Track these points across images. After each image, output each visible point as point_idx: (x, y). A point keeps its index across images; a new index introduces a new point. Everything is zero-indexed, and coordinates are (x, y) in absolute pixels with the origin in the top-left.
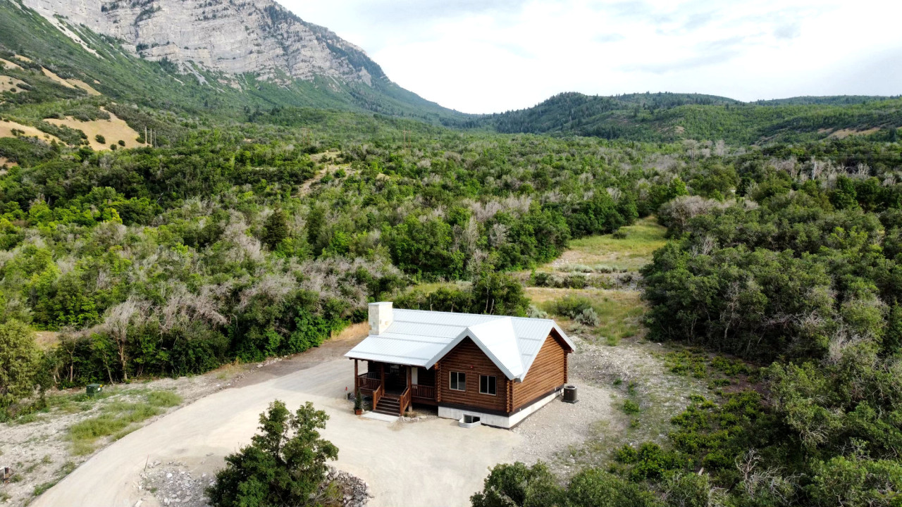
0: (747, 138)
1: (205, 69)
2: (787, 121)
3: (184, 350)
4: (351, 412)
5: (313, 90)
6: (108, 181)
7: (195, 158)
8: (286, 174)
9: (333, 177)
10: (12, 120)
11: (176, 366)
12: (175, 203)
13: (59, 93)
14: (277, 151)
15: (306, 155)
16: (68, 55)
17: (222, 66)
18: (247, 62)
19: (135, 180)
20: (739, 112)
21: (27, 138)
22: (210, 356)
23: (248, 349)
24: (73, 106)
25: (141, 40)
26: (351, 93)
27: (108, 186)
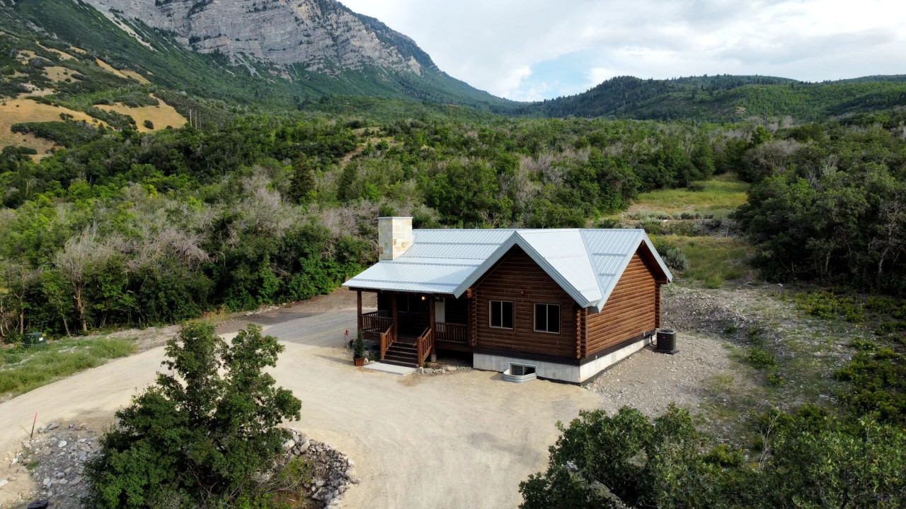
0: (815, 118)
1: (256, 61)
2: (859, 99)
3: (154, 292)
4: (349, 363)
5: (362, 79)
6: (148, 159)
7: (236, 135)
8: (326, 147)
9: (375, 149)
10: (62, 105)
11: (143, 313)
12: (213, 179)
13: (112, 83)
14: (318, 126)
15: (349, 129)
16: (123, 48)
17: (273, 57)
18: (298, 52)
19: (174, 157)
20: (805, 90)
21: (75, 122)
22: (187, 301)
23: (237, 294)
24: (123, 93)
25: (193, 33)
26: (400, 83)
27: (148, 163)
